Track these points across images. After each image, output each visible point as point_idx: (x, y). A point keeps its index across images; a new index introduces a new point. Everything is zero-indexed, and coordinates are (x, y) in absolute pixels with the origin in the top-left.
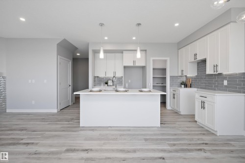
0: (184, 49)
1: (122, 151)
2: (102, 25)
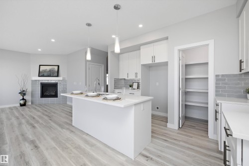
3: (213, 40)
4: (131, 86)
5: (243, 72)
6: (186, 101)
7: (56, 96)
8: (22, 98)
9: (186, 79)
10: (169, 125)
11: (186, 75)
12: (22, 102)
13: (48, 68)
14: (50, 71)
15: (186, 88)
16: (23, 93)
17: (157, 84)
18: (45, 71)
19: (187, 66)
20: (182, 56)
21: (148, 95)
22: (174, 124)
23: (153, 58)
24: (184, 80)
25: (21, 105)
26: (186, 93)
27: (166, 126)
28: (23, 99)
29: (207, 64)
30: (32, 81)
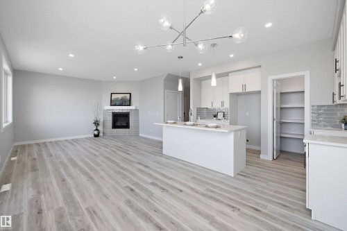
3: (309, 72)
4: (215, 116)
5: (335, 103)
6: (281, 133)
7: (127, 126)
8: (95, 128)
9: (281, 108)
10: (262, 156)
11: (281, 104)
12: (96, 133)
13: (120, 96)
14: (122, 99)
15: (281, 119)
16: (97, 123)
17: (247, 114)
18: (117, 99)
19: (282, 94)
20: (277, 85)
21: (236, 124)
22: (268, 155)
23: (244, 86)
24: (279, 109)
25: (96, 136)
26: (281, 124)
27: (259, 157)
28: (97, 130)
29: (303, 92)
30: (104, 110)
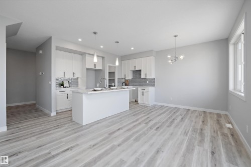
0: (126, 62)
1: (133, 122)
2: (95, 33)
